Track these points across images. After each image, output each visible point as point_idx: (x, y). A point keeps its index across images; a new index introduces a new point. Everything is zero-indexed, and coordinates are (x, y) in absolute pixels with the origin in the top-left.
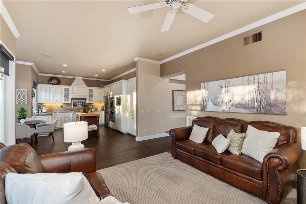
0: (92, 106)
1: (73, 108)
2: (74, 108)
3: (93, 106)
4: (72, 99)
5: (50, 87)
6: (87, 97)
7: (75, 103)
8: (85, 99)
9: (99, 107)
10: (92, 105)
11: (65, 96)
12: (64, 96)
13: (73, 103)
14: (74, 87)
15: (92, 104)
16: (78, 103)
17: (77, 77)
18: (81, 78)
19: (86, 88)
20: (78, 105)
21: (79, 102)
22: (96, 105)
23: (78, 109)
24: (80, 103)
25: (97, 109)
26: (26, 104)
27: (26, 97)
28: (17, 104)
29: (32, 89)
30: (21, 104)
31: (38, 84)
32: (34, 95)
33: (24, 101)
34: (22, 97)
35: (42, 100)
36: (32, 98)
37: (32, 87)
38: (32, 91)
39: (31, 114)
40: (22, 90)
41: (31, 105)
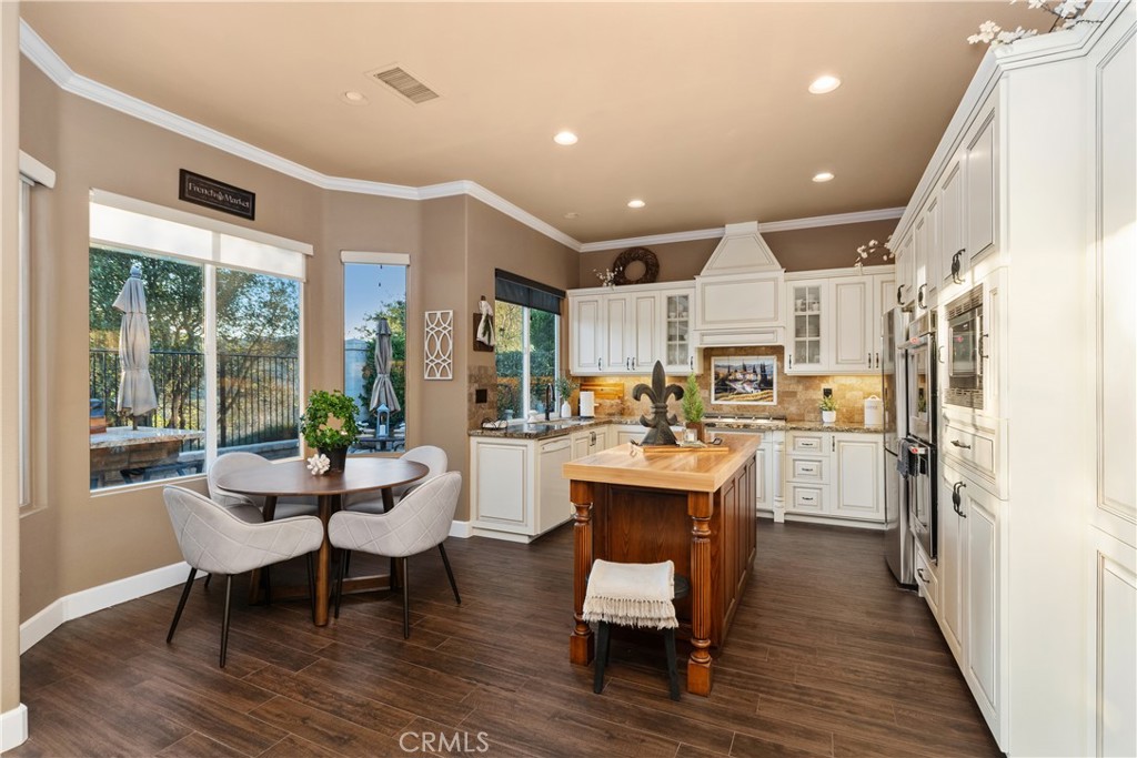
0: (820, 395)
1: (713, 402)
2: (718, 402)
3: (828, 393)
4: (708, 353)
5: (612, 296)
6: (786, 339)
7: (723, 372)
8: (778, 351)
9: (868, 402)
10: (825, 386)
11: (670, 338)
12: (665, 337)
13: (717, 375)
14: (710, 284)
15: (823, 378)
16: (739, 376)
17: (730, 229)
18: (753, 227)
19: (775, 280)
20: (738, 386)
21: (745, 368)
22: (852, 388)
23: (739, 407)
24: (751, 377)
25: (857, 418)
26: (450, 377)
27: (451, 347)
28: (426, 377)
29: (478, 306)
30: (438, 377)
31: (569, 292)
32: (484, 334)
33: (445, 364)
34: (438, 344)
35: (582, 362)
36: (475, 350)
37: (483, 298)
38: (477, 318)
39: (465, 423)
40: (439, 315)
41: (470, 382)
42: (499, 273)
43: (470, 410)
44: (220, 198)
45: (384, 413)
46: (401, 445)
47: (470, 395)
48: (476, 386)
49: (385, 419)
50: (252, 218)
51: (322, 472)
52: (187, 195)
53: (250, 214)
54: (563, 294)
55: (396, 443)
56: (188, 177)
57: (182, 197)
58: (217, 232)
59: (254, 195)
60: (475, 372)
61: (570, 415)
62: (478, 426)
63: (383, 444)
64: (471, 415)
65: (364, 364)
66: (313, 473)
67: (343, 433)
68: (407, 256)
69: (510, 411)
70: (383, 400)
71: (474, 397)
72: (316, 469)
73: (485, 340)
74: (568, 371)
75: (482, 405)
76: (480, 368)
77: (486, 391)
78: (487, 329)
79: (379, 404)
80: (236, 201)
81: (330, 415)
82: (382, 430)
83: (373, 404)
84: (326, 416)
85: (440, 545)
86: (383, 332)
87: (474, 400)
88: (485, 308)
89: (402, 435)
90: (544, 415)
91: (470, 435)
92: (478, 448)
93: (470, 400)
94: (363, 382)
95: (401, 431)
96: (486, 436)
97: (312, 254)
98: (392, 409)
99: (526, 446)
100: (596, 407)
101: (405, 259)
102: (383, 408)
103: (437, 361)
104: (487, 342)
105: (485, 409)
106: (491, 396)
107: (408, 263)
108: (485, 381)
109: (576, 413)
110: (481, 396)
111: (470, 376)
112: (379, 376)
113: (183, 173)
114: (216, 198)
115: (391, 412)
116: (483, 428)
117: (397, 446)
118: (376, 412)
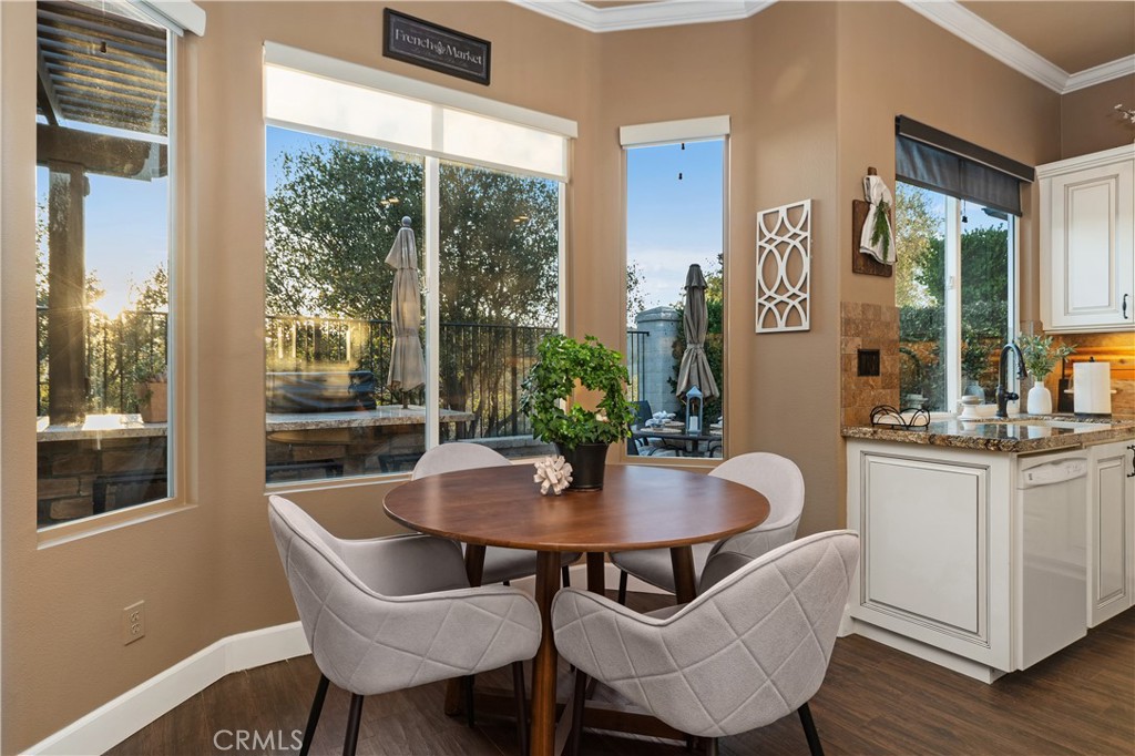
26: (805, 325)
27: (806, 269)
28: (759, 329)
29: (865, 187)
30: (781, 326)
31: (1039, 169)
32: (875, 240)
33: (796, 302)
34: (782, 266)
35: (1074, 303)
36: (855, 270)
37: (871, 171)
38: (859, 209)
39: (836, 415)
40: (783, 213)
41: (845, 333)
42: (901, 123)
43: (845, 388)
44: (440, 51)
45: (695, 399)
46: (717, 449)
47: (845, 358)
48: (857, 343)
49: (697, 407)
50: (486, 81)
51: (557, 490)
52: (393, 48)
53: (483, 75)
54: (1030, 173)
55: (712, 444)
56: (393, 19)
57: (387, 53)
58: (439, 103)
59: (488, 44)
60: (856, 314)
61: (1049, 409)
62: (864, 423)
63: (695, 442)
64: (848, 400)
65: (674, 339)
66: (543, 492)
67: (599, 418)
68: (726, 118)
69: (919, 397)
70: (695, 381)
71: (855, 363)
72: (546, 484)
73: (877, 251)
74: (1038, 325)
75: (871, 379)
76: (865, 307)
77: (876, 353)
78: (881, 231)
79: (689, 386)
80: (462, 55)
81: (577, 381)
82: (694, 424)
83: (682, 386)
84: (569, 386)
85: (804, 711)
86: (694, 284)
87: (855, 369)
88: (878, 189)
89: (720, 433)
90: (995, 408)
91: (846, 438)
92: (863, 464)
93: (845, 370)
94: (673, 362)
95: (717, 429)
96: (882, 441)
97: (576, 136)
98: (708, 394)
99: (986, 468)
100: (1112, 395)
101: (721, 124)
102: (694, 392)
103: (779, 298)
104: (880, 257)
105: (875, 389)
106: (887, 363)
107: (728, 131)
108: (875, 333)
109: (1064, 404)
110: (868, 362)
111: (847, 322)
112: (689, 346)
113: (389, 13)
114: (434, 52)
115: (706, 399)
116: (874, 425)
117: (714, 449)
118: (685, 398)
